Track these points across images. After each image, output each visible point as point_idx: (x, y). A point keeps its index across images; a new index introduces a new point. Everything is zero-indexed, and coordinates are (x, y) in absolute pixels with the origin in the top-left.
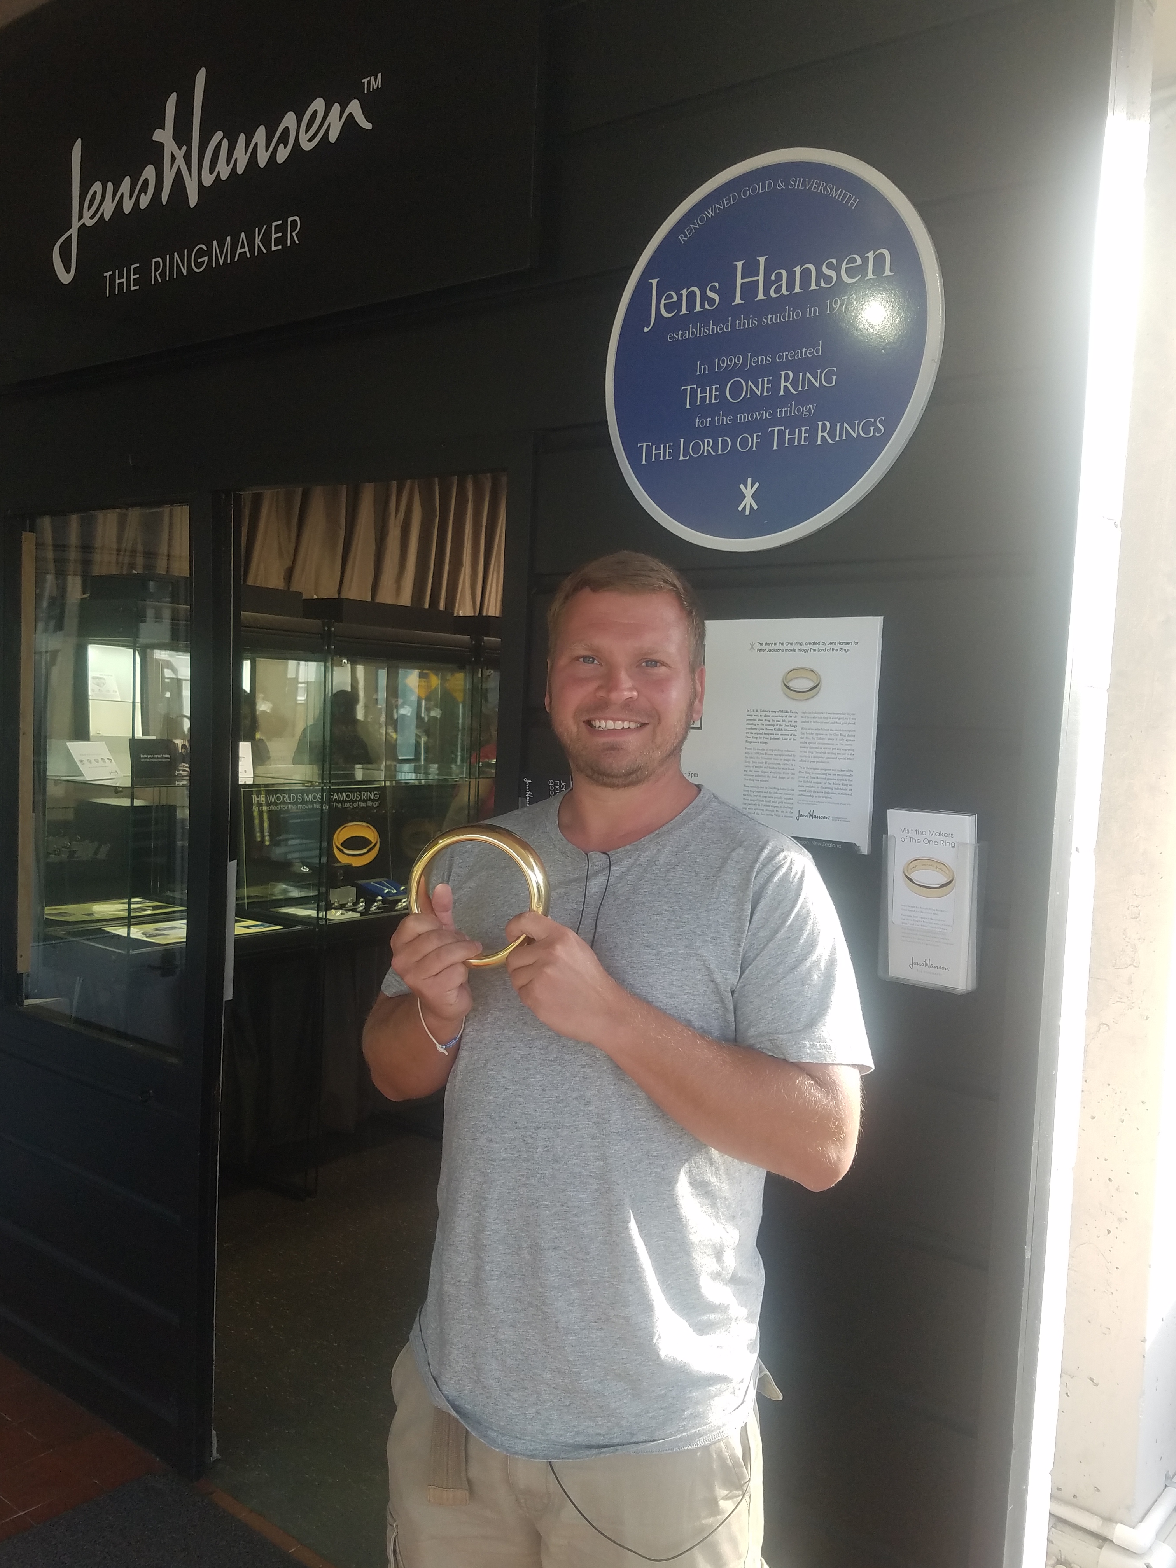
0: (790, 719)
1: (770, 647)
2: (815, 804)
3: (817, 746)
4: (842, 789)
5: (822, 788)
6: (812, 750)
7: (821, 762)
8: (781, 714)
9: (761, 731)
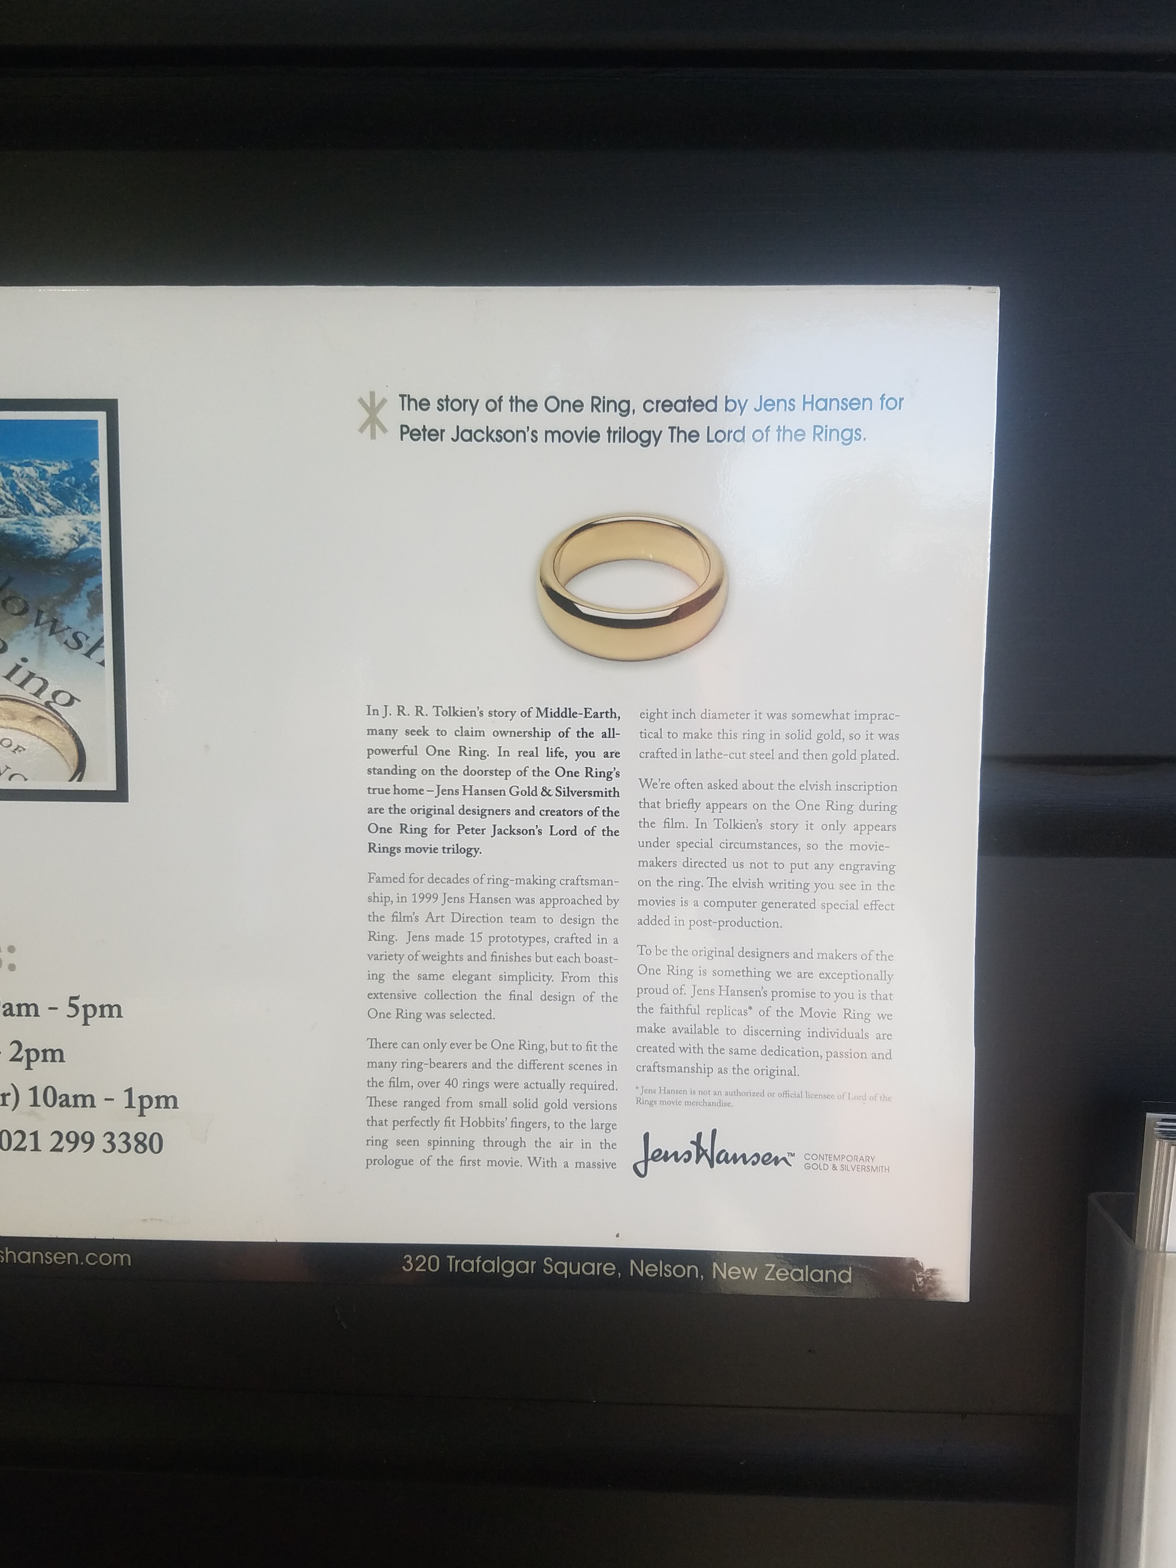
0: (585, 744)
1: (466, 420)
2: (721, 1104)
3: (716, 854)
4: (845, 1035)
5: (749, 1032)
6: (694, 874)
7: (742, 923)
8: (543, 724)
9: (444, 802)
